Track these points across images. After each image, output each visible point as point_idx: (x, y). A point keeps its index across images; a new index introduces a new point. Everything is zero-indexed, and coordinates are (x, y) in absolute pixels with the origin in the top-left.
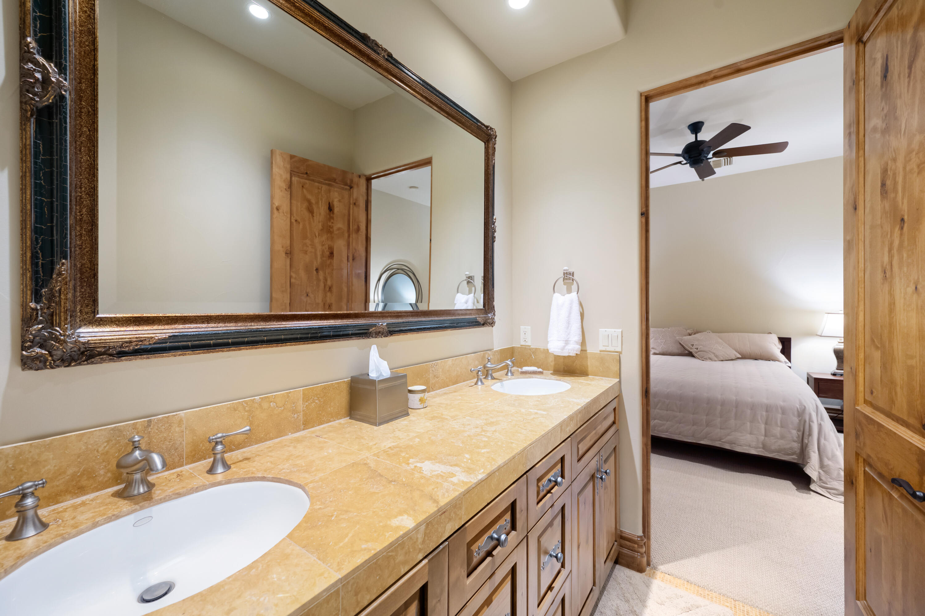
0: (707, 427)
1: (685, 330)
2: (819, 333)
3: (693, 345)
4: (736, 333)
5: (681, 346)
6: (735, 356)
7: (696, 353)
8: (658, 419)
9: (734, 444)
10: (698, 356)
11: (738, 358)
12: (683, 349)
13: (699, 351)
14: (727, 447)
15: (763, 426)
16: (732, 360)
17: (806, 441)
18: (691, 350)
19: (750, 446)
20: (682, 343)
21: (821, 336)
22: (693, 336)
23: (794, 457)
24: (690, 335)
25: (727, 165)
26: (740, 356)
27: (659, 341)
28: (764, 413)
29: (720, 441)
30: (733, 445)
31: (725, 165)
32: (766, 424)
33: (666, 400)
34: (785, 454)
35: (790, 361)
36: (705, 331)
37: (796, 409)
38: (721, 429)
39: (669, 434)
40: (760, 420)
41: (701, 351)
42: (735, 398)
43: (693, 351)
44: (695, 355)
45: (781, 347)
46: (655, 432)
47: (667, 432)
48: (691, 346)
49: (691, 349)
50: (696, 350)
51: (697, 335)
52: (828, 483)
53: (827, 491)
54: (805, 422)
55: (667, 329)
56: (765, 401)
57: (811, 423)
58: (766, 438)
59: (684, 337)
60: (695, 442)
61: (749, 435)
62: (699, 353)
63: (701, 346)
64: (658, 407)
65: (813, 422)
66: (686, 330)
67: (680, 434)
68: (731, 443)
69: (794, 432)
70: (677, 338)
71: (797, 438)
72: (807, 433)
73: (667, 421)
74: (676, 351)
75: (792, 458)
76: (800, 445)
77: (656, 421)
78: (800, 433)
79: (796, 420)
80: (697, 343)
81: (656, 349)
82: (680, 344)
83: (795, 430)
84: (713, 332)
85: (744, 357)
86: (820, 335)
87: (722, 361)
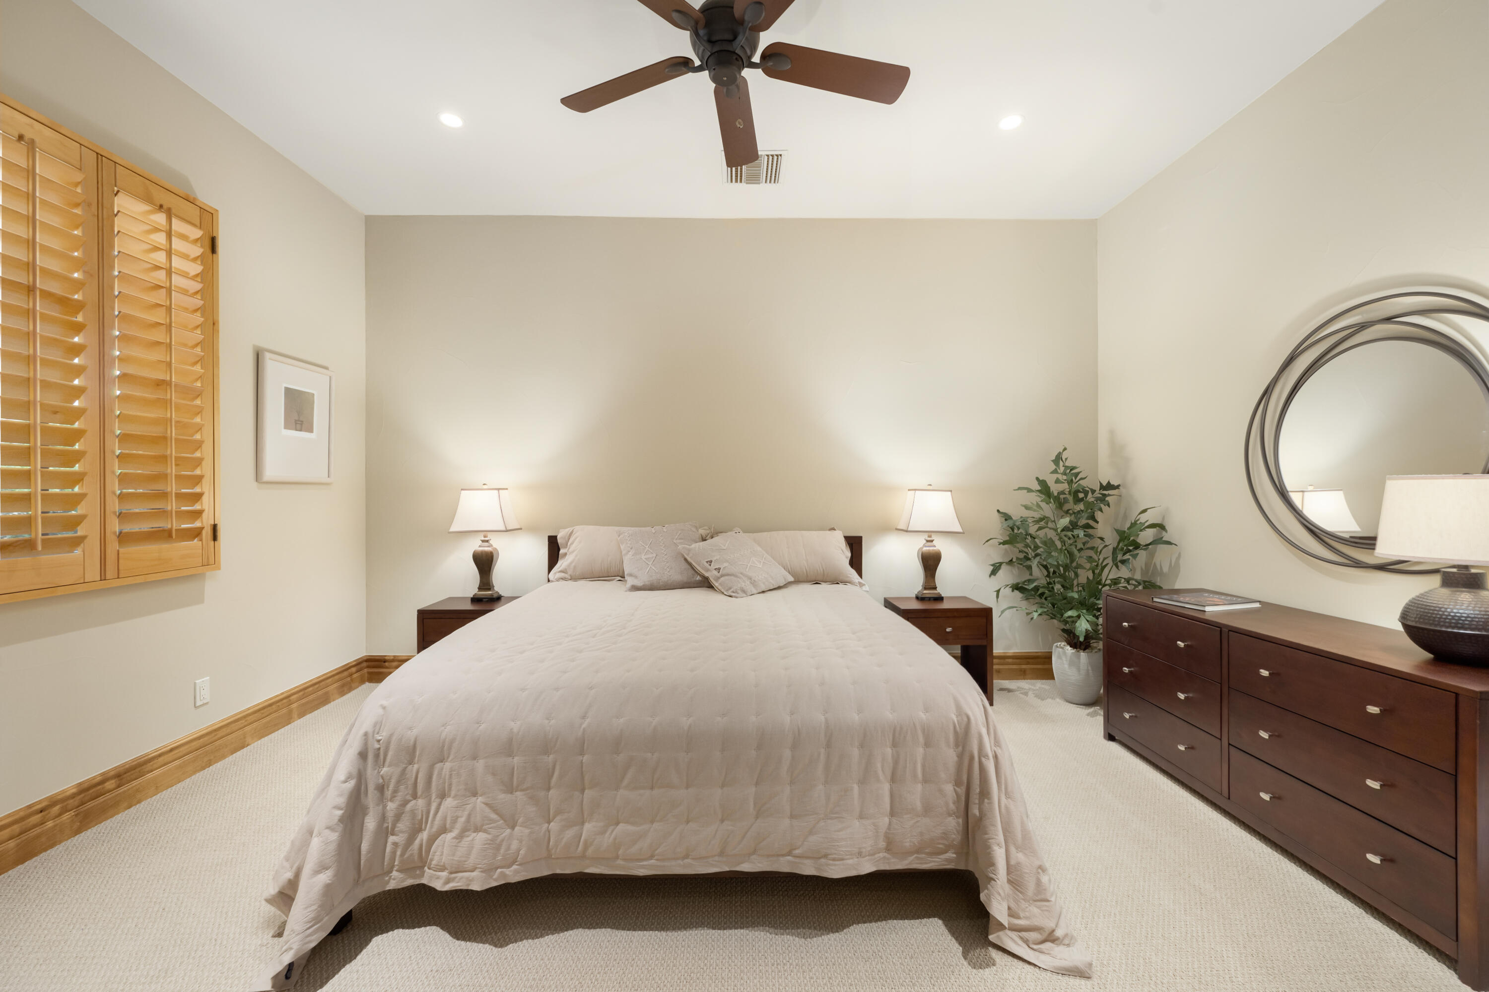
0: (757, 817)
1: (694, 529)
2: (902, 526)
3: (711, 562)
4: (782, 532)
5: (688, 567)
6: (785, 580)
7: (717, 579)
8: (627, 822)
9: (825, 856)
10: (720, 587)
11: (790, 583)
12: (691, 572)
13: (722, 576)
14: (808, 869)
15: (886, 787)
16: (779, 588)
17: (975, 811)
18: (706, 575)
19: (860, 854)
20: (689, 559)
21: (907, 531)
22: (709, 541)
23: (951, 855)
24: (704, 540)
25: (770, 182)
26: (791, 579)
27: (643, 557)
28: (889, 751)
29: (789, 853)
30: (823, 860)
31: (766, 182)
32: (893, 780)
33: (649, 755)
34: (932, 854)
35: (861, 577)
36: (731, 530)
37: (952, 728)
38: (792, 817)
39: (659, 863)
40: (880, 772)
41: (728, 575)
42: (822, 718)
43: (711, 575)
44: (716, 584)
45: (849, 554)
46: (620, 862)
47: (651, 857)
48: (707, 565)
49: (708, 570)
50: (715, 573)
51: (716, 539)
52: (1022, 915)
53: (1021, 938)
54: (972, 758)
55: (660, 527)
56: (890, 716)
57: (983, 759)
58: (894, 820)
59: (693, 546)
60: (727, 869)
61: (857, 823)
62: (722, 579)
63: (726, 565)
64: (626, 782)
65: (986, 756)
66: (697, 529)
67: (686, 856)
68: (819, 856)
69: (949, 788)
70: (680, 547)
71: (954, 803)
72: (976, 789)
73: (652, 822)
74: (677, 577)
75: (946, 860)
76: (960, 821)
77: (621, 827)
78: (962, 791)
79: (950, 755)
80: (718, 557)
81: (636, 577)
82: (686, 560)
83: (950, 782)
84: (746, 531)
85: (799, 579)
86: (905, 528)
87: (763, 592)
